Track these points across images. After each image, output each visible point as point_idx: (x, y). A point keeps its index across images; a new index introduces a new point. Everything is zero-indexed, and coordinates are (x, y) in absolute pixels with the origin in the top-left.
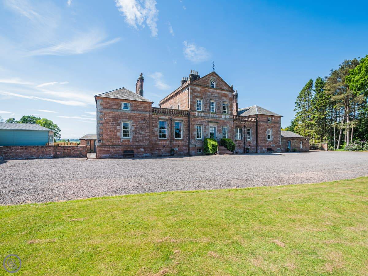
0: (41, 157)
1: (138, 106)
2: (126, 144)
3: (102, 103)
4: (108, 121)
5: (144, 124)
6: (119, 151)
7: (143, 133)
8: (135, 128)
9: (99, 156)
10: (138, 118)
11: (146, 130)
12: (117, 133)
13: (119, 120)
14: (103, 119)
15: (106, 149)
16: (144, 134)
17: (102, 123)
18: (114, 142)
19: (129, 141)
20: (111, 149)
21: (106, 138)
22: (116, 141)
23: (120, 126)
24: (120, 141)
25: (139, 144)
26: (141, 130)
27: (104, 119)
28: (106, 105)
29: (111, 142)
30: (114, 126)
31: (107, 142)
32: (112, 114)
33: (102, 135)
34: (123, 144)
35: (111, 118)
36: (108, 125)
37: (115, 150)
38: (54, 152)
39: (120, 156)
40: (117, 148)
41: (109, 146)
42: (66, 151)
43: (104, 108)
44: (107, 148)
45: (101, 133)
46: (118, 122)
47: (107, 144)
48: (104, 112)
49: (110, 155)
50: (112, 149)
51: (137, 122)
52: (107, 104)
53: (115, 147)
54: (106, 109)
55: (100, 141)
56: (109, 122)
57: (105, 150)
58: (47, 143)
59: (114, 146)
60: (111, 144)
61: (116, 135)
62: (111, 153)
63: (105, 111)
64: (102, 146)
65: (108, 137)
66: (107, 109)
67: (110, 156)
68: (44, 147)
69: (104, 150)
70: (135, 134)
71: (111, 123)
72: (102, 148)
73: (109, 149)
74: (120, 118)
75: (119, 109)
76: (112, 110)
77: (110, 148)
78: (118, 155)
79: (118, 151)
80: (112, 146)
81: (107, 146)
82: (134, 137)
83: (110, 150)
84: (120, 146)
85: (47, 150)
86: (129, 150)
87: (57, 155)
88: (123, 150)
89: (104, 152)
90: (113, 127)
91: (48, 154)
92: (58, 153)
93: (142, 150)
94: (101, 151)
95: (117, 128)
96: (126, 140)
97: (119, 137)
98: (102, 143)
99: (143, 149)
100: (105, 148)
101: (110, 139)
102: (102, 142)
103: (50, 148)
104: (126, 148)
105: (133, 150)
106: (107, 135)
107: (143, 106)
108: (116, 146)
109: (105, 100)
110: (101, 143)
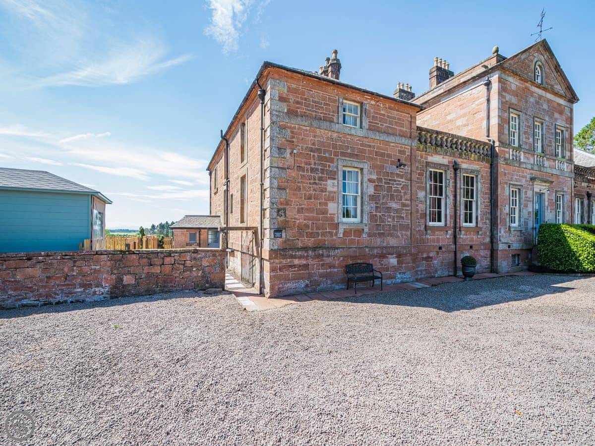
0: (59, 298)
1: (384, 115)
2: (352, 242)
3: (285, 96)
4: (302, 162)
5: (398, 175)
6: (334, 267)
7: (394, 205)
8: (376, 187)
9: (276, 287)
10: (383, 155)
11: (401, 197)
12: (326, 204)
13: (332, 161)
14: (288, 151)
15: (296, 262)
16: (397, 211)
17: (284, 169)
18: (320, 238)
19: (359, 232)
20: (311, 262)
21: (298, 221)
22: (323, 234)
23: (334, 179)
24: (336, 234)
25: (385, 244)
26: (392, 195)
27: (291, 154)
28: (298, 103)
29: (311, 235)
30: (320, 179)
31: (301, 235)
32: (314, 137)
33: (285, 209)
34: (344, 242)
35: (312, 150)
36: (303, 176)
37: (323, 265)
38: (114, 277)
39: (337, 283)
40: (328, 256)
41: (305, 249)
42: (157, 270)
43: (291, 113)
44: (300, 257)
45: (281, 204)
46: (329, 166)
47: (300, 245)
48: (290, 128)
49: (307, 282)
50: (315, 262)
51: (379, 169)
52: (299, 100)
53: (322, 255)
54: (297, 116)
55: (278, 234)
56: (306, 164)
57: (294, 266)
58: (87, 242)
59: (321, 252)
60: (310, 242)
61: (325, 212)
62: (310, 276)
63: (294, 123)
64: (284, 250)
65: (300, 219)
66: (299, 118)
67: (307, 286)
68: (72, 258)
69: (291, 266)
70: (377, 207)
71: (312, 170)
72: (284, 257)
73: (304, 262)
74: (336, 154)
75: (333, 122)
76: (315, 123)
77: (307, 258)
78: (329, 282)
79: (330, 267)
80: (314, 249)
81: (299, 249)
82: (372, 218)
83: (306, 266)
84: (337, 248)
85: (86, 269)
86: (359, 261)
87: (124, 286)
88: (345, 264)
89: (290, 273)
90: (317, 181)
91: (90, 286)
92: (128, 279)
93: (393, 261)
94: (280, 269)
95: (329, 189)
96: (351, 230)
97: (332, 219)
98: (285, 242)
99: (396, 257)
100: (295, 257)
101: (307, 226)
102: (284, 235)
103: (97, 262)
104: (352, 257)
105: (371, 262)
106: (300, 211)
107: (394, 118)
108: (325, 248)
109: (294, 86)
110: (281, 240)
